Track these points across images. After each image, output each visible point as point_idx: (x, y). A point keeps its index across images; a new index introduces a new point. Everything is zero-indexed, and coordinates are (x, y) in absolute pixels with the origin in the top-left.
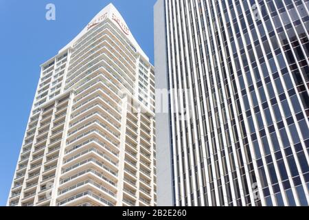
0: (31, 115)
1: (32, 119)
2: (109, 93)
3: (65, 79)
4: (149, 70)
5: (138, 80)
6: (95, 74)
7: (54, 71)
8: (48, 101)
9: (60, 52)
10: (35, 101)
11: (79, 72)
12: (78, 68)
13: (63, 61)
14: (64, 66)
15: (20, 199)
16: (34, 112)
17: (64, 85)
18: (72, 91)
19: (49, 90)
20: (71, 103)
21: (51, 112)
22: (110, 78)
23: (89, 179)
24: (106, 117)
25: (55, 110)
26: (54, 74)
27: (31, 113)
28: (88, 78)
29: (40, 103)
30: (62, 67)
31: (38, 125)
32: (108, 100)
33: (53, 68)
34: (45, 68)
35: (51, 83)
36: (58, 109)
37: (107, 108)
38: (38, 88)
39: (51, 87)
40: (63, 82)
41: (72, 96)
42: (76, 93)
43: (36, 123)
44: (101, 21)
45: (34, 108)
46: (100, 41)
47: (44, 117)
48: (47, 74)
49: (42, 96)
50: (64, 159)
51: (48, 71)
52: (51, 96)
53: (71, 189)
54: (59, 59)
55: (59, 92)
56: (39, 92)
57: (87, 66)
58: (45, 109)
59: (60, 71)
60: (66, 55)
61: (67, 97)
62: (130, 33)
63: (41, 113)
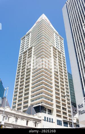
0: (19, 56)
1: (20, 57)
2: (46, 45)
3: (30, 42)
4: (59, 37)
5: (55, 41)
6: (41, 39)
7: (25, 40)
8: (25, 50)
9: (27, 33)
10: (20, 51)
11: (35, 39)
12: (34, 38)
13: (28, 36)
14: (29, 38)
15: (19, 87)
16: (20, 55)
17: (29, 45)
18: (33, 46)
19: (25, 47)
20: (33, 50)
21: (26, 54)
22: (46, 40)
23: (42, 75)
24: (46, 53)
25: (27, 53)
26: (26, 41)
27: (19, 55)
28: (38, 41)
29: (22, 51)
30: (28, 38)
31: (22, 59)
32: (46, 48)
33: (25, 39)
34: (22, 39)
35: (25, 44)
36: (28, 53)
37: (46, 51)
38: (21, 47)
39: (25, 46)
40: (29, 43)
41: (33, 48)
42: (34, 46)
43: (21, 58)
44: (40, 21)
45: (20, 54)
46: (41, 27)
47: (24, 56)
48: (23, 41)
49: (22, 49)
50: (33, 69)
51: (23, 40)
52: (25, 49)
53: (36, 79)
54: (27, 36)
55: (28, 47)
56: (21, 48)
57: (37, 37)
58: (24, 53)
59: (28, 40)
60: (29, 34)
61: (31, 48)
62: (51, 24)
63: (23, 55)
